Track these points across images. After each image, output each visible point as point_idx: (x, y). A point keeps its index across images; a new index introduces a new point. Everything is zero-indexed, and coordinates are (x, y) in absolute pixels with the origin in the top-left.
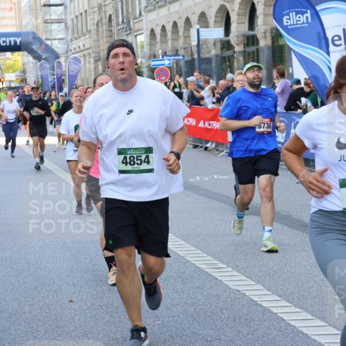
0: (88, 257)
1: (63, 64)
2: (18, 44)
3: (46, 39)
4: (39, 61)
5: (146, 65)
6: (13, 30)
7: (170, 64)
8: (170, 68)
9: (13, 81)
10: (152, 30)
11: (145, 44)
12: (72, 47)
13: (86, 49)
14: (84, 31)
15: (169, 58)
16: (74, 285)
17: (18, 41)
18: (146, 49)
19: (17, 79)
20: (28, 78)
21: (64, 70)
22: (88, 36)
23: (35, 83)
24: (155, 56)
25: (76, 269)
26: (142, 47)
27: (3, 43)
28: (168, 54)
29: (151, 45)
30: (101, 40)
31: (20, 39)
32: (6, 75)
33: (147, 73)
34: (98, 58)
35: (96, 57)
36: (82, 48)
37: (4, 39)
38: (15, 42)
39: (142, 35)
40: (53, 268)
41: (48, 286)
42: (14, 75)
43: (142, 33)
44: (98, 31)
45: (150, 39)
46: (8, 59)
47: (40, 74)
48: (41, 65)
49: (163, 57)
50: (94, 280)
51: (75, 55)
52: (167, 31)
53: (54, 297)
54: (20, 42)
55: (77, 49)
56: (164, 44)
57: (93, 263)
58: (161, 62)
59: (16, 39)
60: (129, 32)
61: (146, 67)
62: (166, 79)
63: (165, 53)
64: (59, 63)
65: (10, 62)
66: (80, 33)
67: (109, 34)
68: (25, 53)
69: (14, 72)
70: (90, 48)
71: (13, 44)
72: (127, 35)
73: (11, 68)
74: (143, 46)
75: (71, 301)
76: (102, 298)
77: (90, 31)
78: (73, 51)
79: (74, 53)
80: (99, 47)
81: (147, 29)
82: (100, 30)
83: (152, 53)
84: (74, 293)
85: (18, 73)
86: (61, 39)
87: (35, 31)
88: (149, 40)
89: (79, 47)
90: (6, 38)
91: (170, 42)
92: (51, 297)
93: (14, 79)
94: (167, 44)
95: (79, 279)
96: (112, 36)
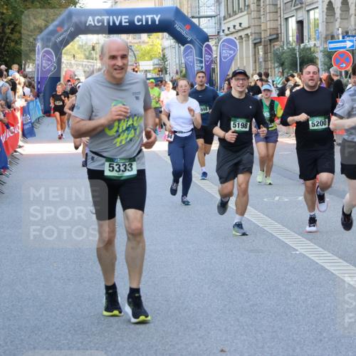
0: (245, 294)
1: (214, 48)
2: (157, 23)
3: (193, 17)
4: (183, 45)
5: (321, 48)
6: (151, 5)
7: (353, 46)
8: (353, 52)
9: (149, 71)
10: (330, 4)
11: (320, 21)
12: (224, 27)
13: (243, 30)
14: (242, 5)
15: (351, 38)
16: (226, 330)
17: (157, 19)
18: (322, 28)
19: (155, 69)
20: (168, 67)
21: (214, 56)
22: (245, 13)
23: (177, 73)
24: (333, 37)
25: (229, 310)
26: (316, 25)
27: (138, 22)
28: (350, 34)
29: (327, 23)
30: (262, 17)
31: (159, 16)
32: (141, 63)
33: (323, 60)
34: (259, 40)
35: (255, 39)
36: (238, 27)
37: (140, 17)
38: (153, 21)
39: (317, 10)
40: (199, 308)
41: (193, 330)
42: (151, 62)
43: (317, 8)
44: (259, 5)
45: (327, 16)
46: (144, 42)
47: (183, 61)
48: (185, 50)
49: (343, 37)
50: (252, 325)
51: (230, 37)
52: (350, 4)
53: (200, 346)
54: (159, 21)
55: (232, 30)
56: (345, 21)
57: (251, 303)
58: (342, 45)
59: (155, 16)
60: (299, 6)
61: (321, 51)
62: (347, 67)
63: (347, 33)
64: (209, 46)
65: (146, 47)
66: (236, 8)
67: (272, 9)
68: (166, 34)
69: (151, 59)
70: (249, 27)
71: (150, 23)
72: (297, 10)
73: (148, 55)
74: (318, 25)
75: (222, 351)
76: (263, 347)
77: (248, 6)
78: (227, 32)
79: (227, 35)
80: (260, 26)
81: (323, 2)
82: (262, 4)
83: (329, 33)
84: (226, 340)
85: (156, 61)
86: (211, 17)
87: (178, 7)
88: (325, 17)
89: (234, 26)
90: (142, 16)
91: (353, 18)
92: (196, 345)
93: (151, 68)
94: (350, 21)
95: (232, 322)
96: (277, 12)
